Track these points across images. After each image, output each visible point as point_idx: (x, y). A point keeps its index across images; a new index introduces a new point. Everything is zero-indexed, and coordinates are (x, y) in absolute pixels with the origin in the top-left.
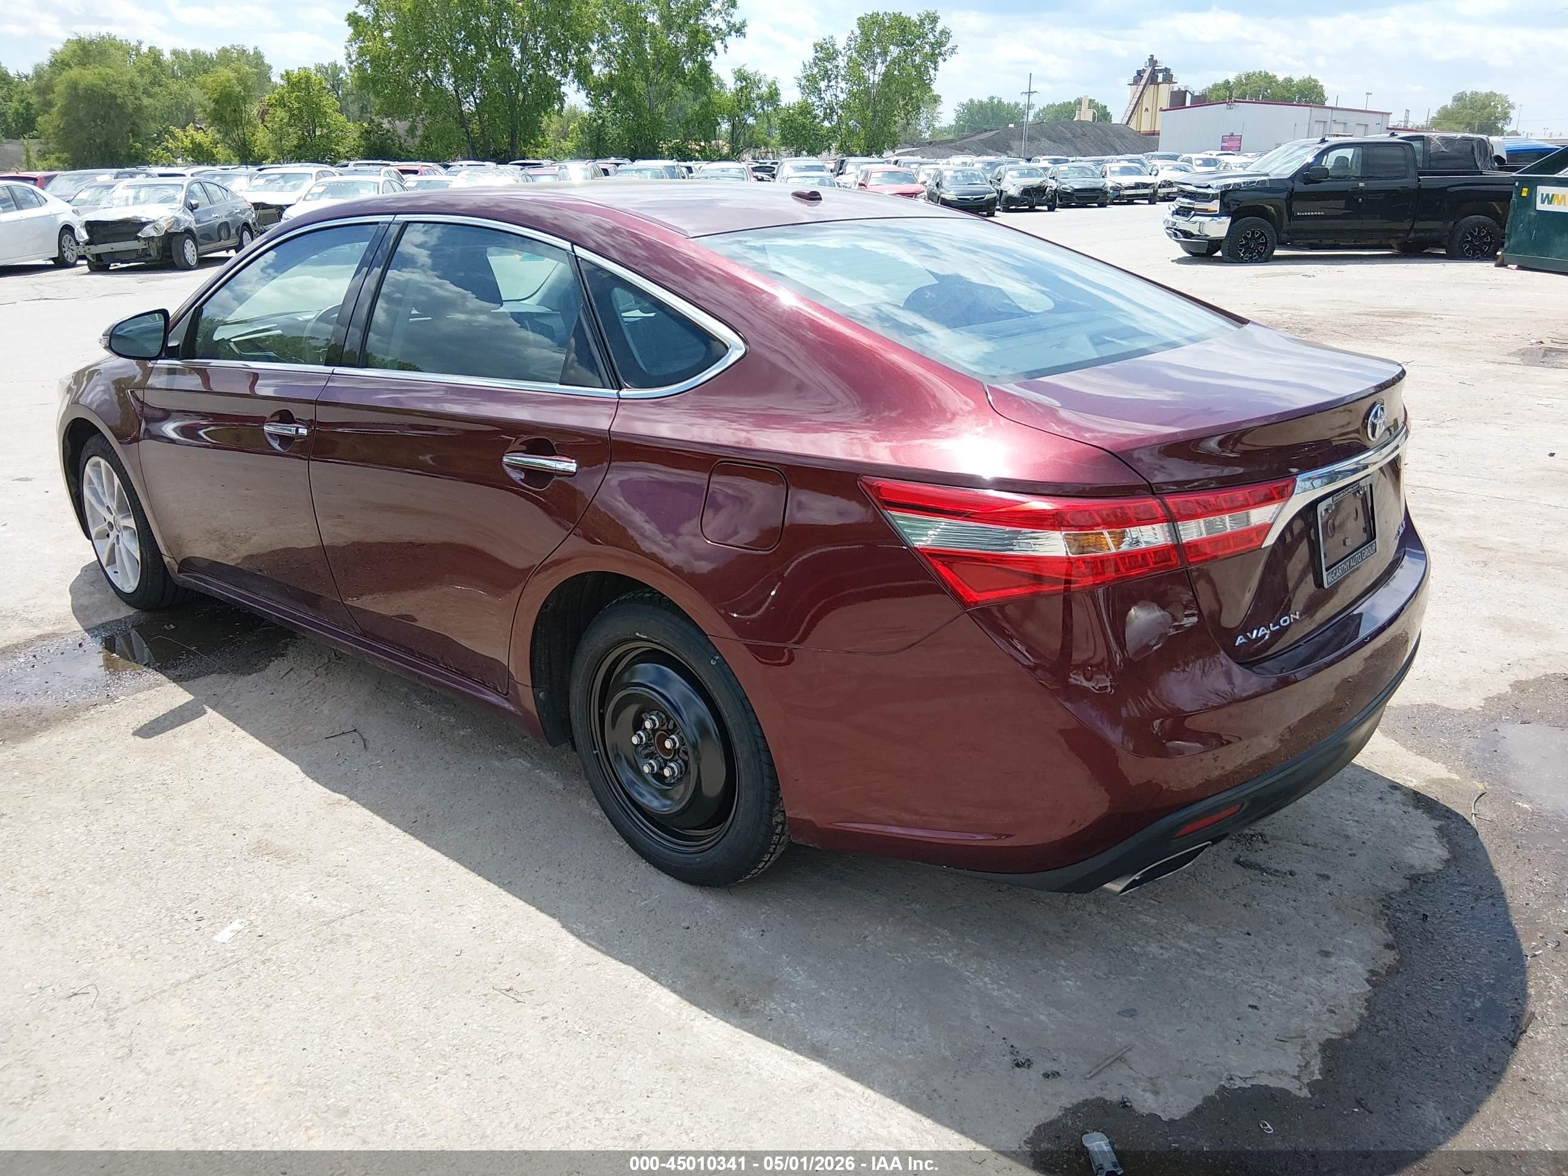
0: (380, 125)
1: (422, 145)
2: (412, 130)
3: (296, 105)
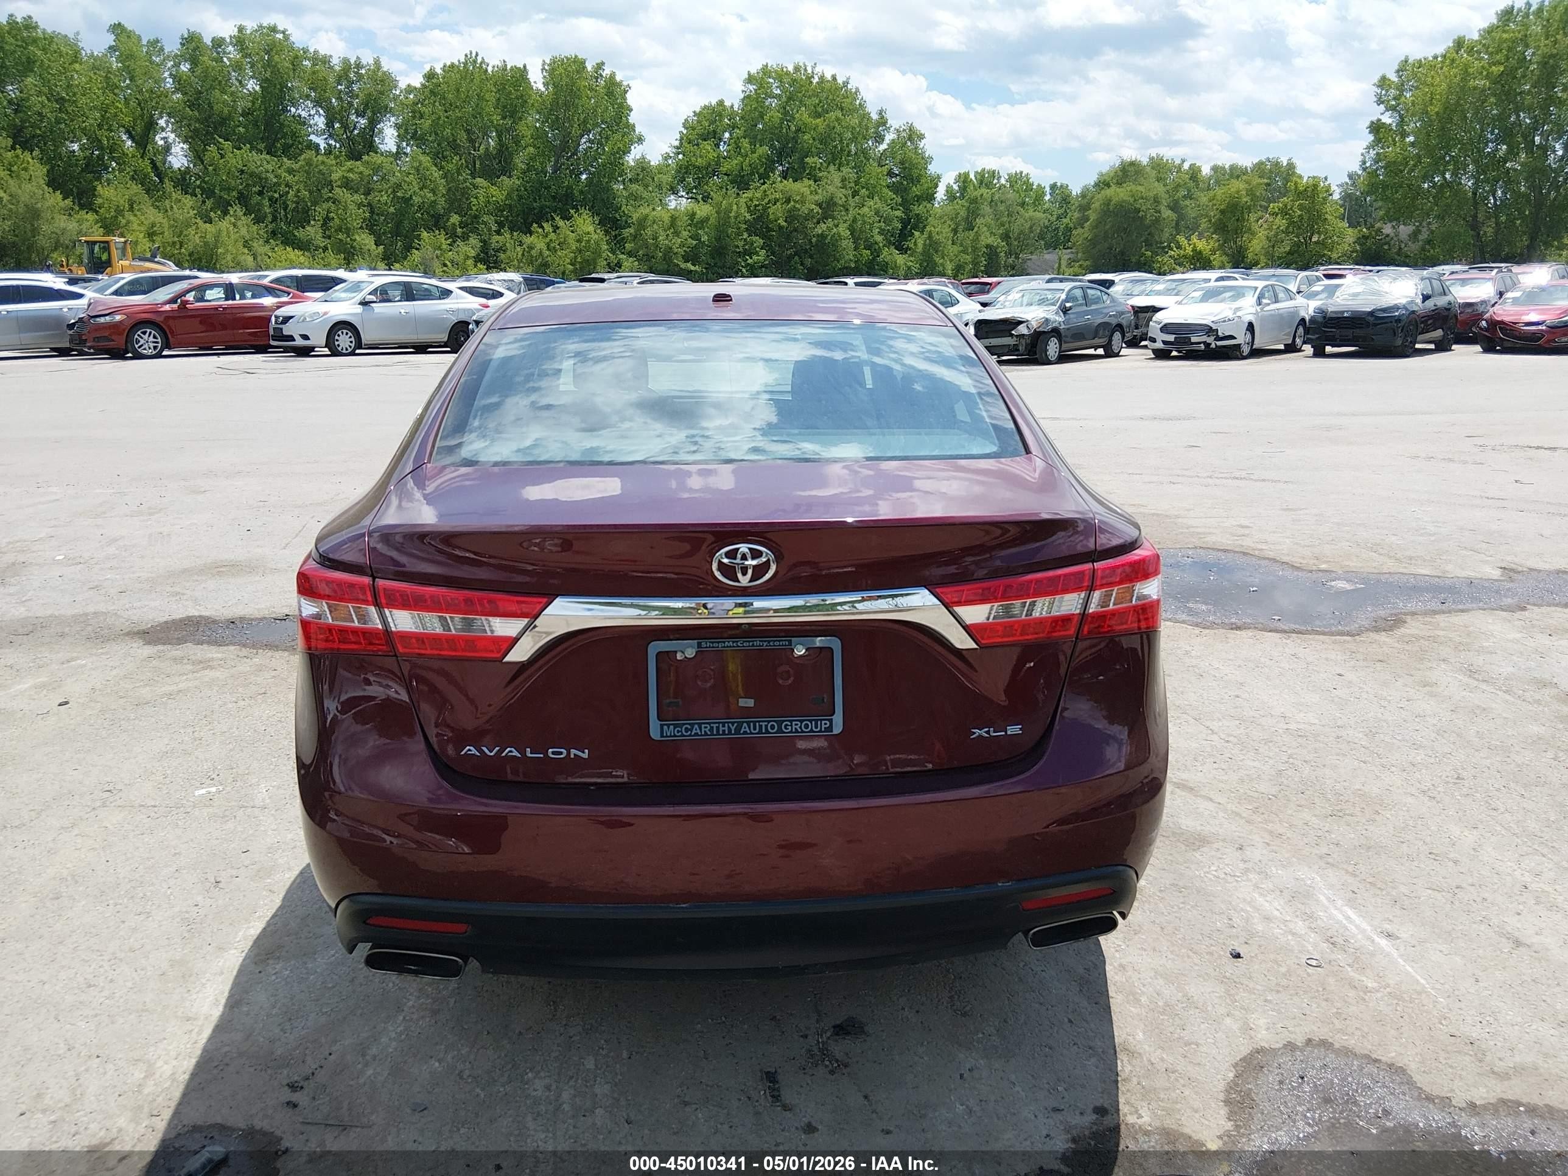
0: (1379, 230)
1: (1423, 249)
2: (1414, 236)
3: (1299, 213)
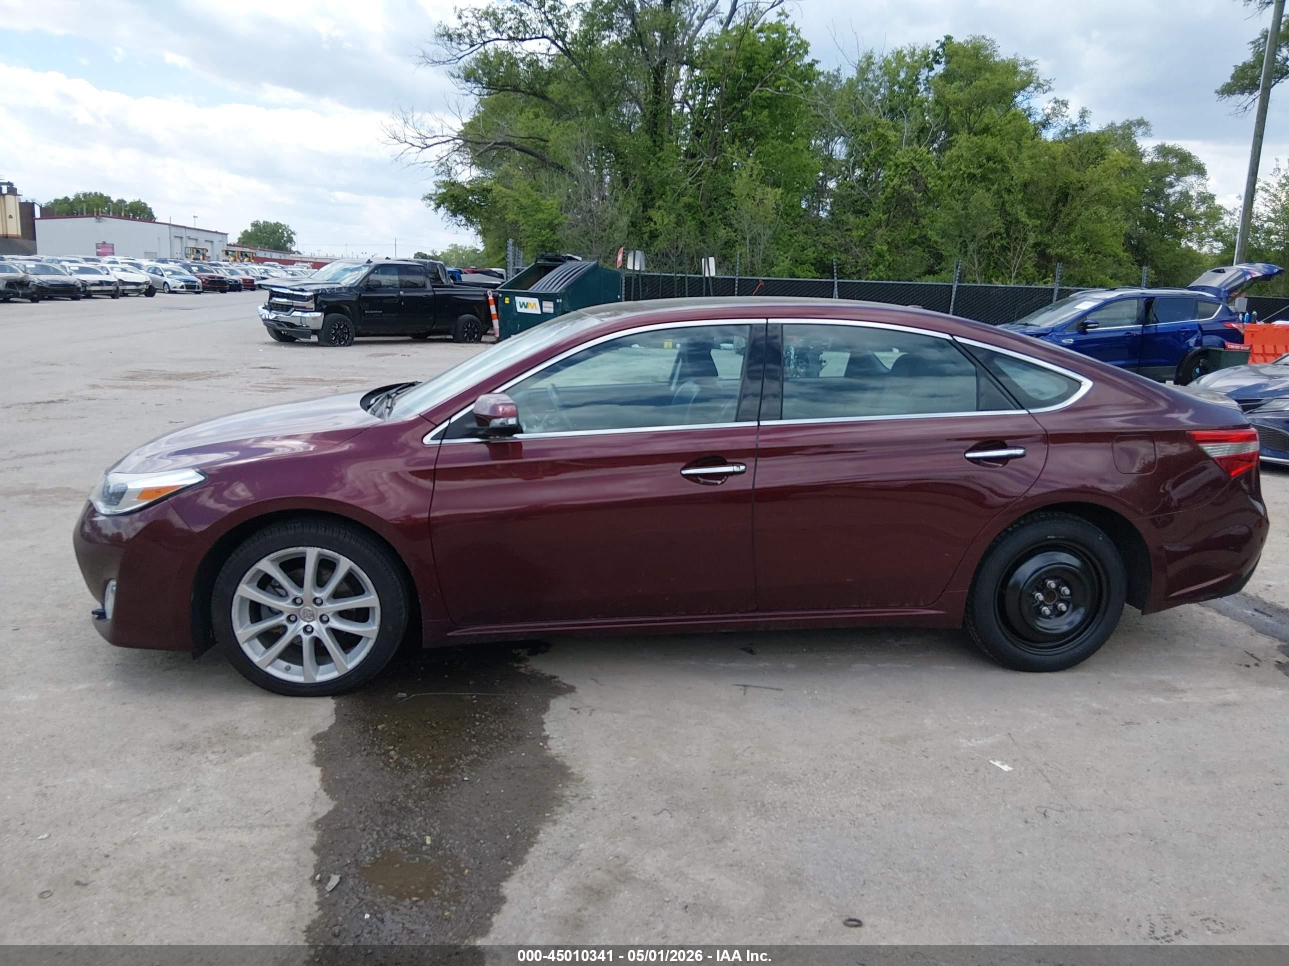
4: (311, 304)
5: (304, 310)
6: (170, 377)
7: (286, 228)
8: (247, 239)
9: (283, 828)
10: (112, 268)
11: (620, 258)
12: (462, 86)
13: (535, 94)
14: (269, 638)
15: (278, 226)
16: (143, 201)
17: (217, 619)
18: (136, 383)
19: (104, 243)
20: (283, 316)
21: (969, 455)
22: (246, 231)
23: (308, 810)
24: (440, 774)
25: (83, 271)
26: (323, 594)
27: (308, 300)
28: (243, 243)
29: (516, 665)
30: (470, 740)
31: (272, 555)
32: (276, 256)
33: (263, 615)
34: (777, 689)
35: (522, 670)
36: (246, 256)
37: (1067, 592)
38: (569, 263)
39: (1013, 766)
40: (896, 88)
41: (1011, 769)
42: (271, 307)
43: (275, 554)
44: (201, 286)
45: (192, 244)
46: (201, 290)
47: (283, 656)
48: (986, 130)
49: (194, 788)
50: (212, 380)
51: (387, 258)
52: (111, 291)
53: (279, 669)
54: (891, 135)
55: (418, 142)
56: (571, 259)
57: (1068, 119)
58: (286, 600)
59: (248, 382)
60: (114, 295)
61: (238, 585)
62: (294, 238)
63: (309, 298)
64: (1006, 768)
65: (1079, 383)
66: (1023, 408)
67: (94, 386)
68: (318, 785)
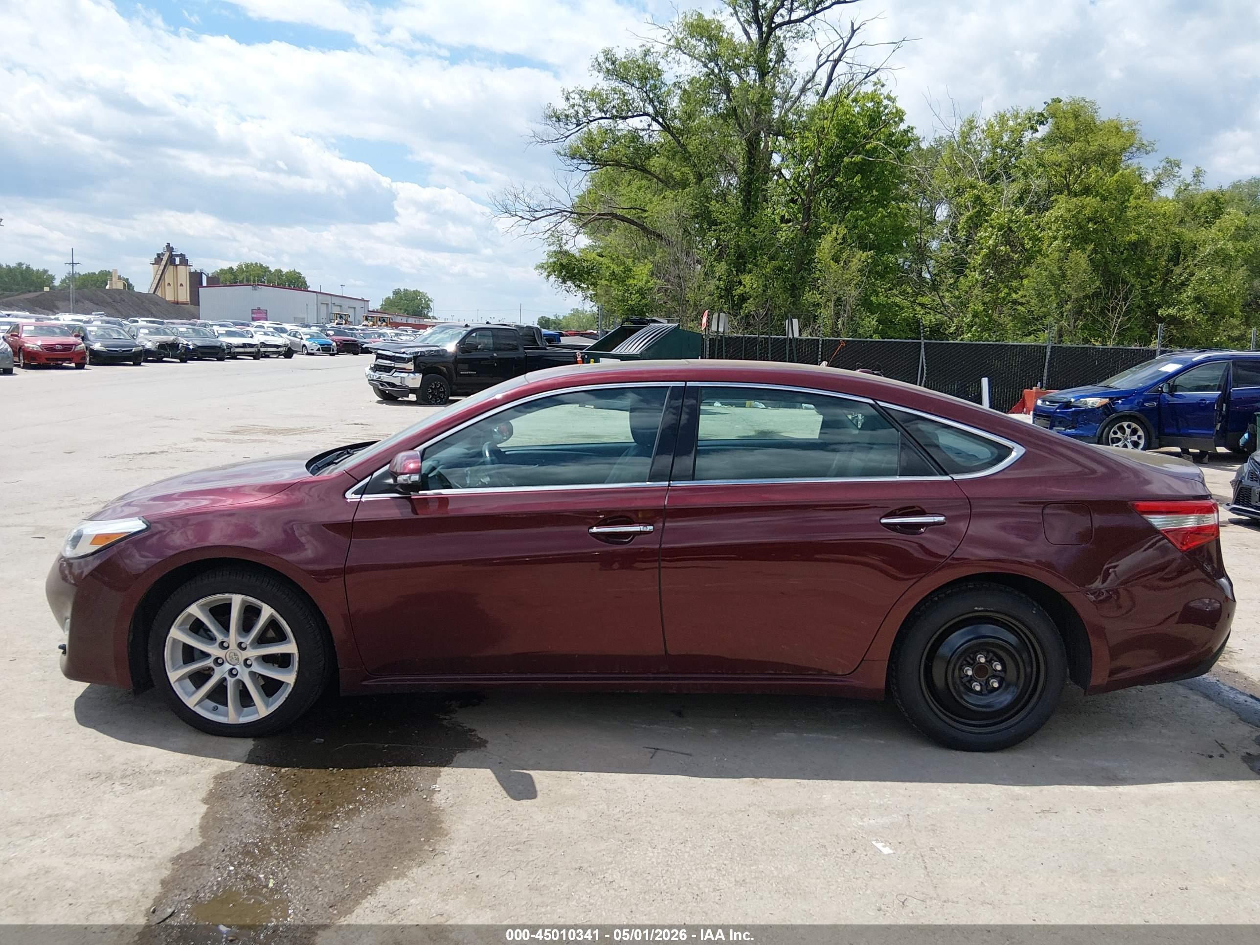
4: (410, 366)
5: (403, 370)
6: (270, 431)
7: (424, 296)
8: (389, 304)
9: (146, 860)
10: (255, 332)
11: (705, 320)
12: (568, 162)
13: (636, 168)
14: (199, 678)
15: (416, 293)
16: (297, 271)
17: (152, 659)
18: (237, 437)
19: (259, 309)
20: (385, 377)
21: (884, 521)
22: (388, 298)
23: (177, 844)
24: (315, 820)
25: (230, 334)
26: (248, 640)
27: (408, 362)
28: (385, 309)
29: (441, 717)
30: (360, 789)
31: (200, 601)
32: (411, 321)
33: (196, 657)
34: (687, 754)
35: (445, 722)
36: (384, 321)
37: (999, 668)
38: (652, 325)
39: (895, 849)
40: (999, 151)
41: (891, 852)
42: (377, 368)
43: (204, 600)
44: (335, 349)
45: (336, 310)
46: (335, 352)
47: (210, 696)
48: (1087, 191)
49: (88, 816)
50: (305, 435)
51: (488, 323)
52: (253, 352)
53: (207, 710)
54: (987, 198)
55: (527, 215)
56: (655, 321)
57: (1181, 179)
58: (214, 644)
59: (337, 437)
60: (256, 356)
61: (170, 628)
62: (431, 305)
63: (409, 360)
64: (887, 851)
65: (1009, 450)
66: (947, 474)
67: (198, 439)
68: (198, 821)
